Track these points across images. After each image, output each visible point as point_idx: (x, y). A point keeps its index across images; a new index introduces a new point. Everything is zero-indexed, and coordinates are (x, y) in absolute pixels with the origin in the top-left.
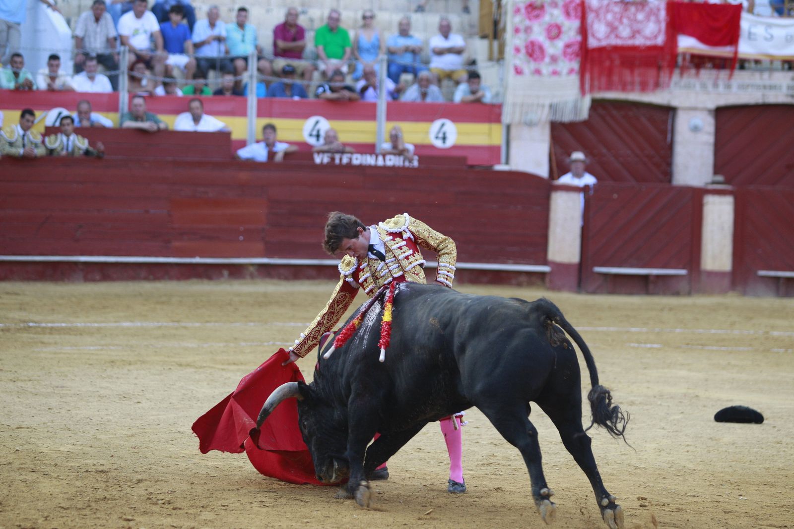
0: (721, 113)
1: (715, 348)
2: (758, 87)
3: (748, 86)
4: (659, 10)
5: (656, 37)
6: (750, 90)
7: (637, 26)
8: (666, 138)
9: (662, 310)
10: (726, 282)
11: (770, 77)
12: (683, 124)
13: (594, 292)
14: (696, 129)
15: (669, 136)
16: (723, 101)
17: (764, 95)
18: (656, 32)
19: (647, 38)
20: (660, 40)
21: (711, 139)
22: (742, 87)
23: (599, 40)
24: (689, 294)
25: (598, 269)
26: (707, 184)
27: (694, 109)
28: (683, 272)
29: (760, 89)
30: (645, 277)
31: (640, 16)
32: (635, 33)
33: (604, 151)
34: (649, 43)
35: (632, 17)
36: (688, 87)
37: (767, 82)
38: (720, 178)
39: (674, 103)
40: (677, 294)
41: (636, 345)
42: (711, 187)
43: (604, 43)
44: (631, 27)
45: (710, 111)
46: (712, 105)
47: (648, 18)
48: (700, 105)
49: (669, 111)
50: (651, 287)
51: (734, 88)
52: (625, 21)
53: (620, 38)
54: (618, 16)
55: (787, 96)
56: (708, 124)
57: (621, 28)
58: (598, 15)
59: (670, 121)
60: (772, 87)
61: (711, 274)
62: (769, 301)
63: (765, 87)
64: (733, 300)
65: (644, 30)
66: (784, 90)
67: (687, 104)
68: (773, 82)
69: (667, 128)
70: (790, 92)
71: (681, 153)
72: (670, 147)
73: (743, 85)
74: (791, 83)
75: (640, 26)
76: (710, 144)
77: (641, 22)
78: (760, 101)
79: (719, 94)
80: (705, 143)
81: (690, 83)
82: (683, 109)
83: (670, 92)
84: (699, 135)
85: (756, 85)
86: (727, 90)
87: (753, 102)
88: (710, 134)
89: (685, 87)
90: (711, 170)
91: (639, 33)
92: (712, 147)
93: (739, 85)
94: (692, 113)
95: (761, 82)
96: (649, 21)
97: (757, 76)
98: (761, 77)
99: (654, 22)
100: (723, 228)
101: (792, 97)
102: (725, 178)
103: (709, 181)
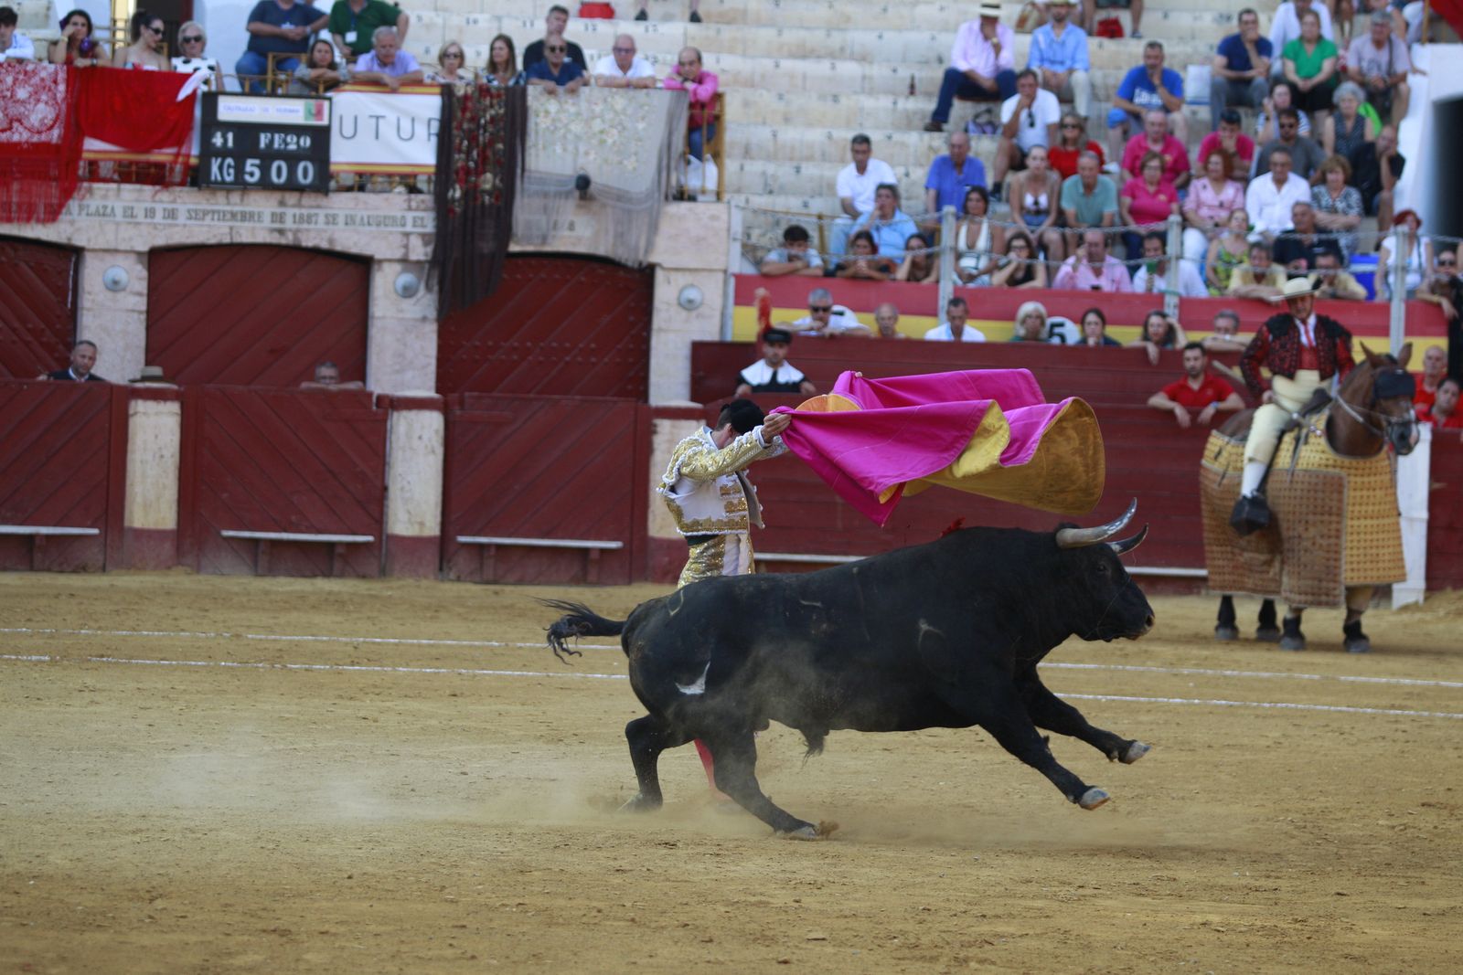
0: (160, 260)
1: (148, 662)
2: (222, 216)
3: (205, 213)
4: (55, 82)
5: (51, 127)
6: (209, 217)
7: (13, 111)
8: (66, 305)
9: (57, 596)
10: (168, 548)
11: (242, 200)
12: (93, 275)
14: (114, 286)
15: (70, 299)
16: (161, 241)
17: (231, 228)
18: (49, 122)
19: (31, 130)
20: (55, 135)
21: (142, 303)
22: (195, 215)
24: (104, 570)
26: (134, 381)
27: (116, 251)
28: (95, 531)
29: (225, 219)
30: (30, 538)
31: (22, 93)
32: (11, 122)
34: (35, 139)
35: (9, 94)
36: (103, 213)
37: (238, 208)
38: (156, 371)
39: (79, 241)
40: (81, 569)
41: (13, 657)
42: (140, 385)
44: (5, 110)
45: (139, 254)
46: (145, 248)
47: (35, 96)
48: (122, 247)
49: (72, 254)
50: (38, 556)
51: (182, 219)
55: (272, 230)
56: (135, 277)
59: (71, 273)
60: (245, 217)
61: (141, 534)
62: (242, 583)
63: (234, 215)
64: (182, 580)
65: (28, 117)
66: (267, 222)
67: (101, 244)
68: (247, 209)
69: (67, 281)
70: (277, 225)
71: (91, 326)
72: (72, 316)
73: (196, 211)
74: (279, 210)
75: (22, 109)
76: (140, 312)
77: (23, 102)
78: (227, 240)
79: (155, 226)
80: (133, 311)
81: (105, 207)
82: (94, 250)
83: (72, 223)
84: (120, 296)
85: (218, 212)
86: (170, 221)
87: (213, 241)
88: (140, 294)
89: (97, 213)
90: (142, 357)
91: (19, 121)
92: (143, 317)
93: (189, 211)
94: (108, 257)
95: (228, 208)
96: (38, 101)
97: (221, 197)
98: (227, 198)
99: (46, 103)
100: (162, 456)
101: (281, 232)
102: (164, 372)
103: (138, 376)
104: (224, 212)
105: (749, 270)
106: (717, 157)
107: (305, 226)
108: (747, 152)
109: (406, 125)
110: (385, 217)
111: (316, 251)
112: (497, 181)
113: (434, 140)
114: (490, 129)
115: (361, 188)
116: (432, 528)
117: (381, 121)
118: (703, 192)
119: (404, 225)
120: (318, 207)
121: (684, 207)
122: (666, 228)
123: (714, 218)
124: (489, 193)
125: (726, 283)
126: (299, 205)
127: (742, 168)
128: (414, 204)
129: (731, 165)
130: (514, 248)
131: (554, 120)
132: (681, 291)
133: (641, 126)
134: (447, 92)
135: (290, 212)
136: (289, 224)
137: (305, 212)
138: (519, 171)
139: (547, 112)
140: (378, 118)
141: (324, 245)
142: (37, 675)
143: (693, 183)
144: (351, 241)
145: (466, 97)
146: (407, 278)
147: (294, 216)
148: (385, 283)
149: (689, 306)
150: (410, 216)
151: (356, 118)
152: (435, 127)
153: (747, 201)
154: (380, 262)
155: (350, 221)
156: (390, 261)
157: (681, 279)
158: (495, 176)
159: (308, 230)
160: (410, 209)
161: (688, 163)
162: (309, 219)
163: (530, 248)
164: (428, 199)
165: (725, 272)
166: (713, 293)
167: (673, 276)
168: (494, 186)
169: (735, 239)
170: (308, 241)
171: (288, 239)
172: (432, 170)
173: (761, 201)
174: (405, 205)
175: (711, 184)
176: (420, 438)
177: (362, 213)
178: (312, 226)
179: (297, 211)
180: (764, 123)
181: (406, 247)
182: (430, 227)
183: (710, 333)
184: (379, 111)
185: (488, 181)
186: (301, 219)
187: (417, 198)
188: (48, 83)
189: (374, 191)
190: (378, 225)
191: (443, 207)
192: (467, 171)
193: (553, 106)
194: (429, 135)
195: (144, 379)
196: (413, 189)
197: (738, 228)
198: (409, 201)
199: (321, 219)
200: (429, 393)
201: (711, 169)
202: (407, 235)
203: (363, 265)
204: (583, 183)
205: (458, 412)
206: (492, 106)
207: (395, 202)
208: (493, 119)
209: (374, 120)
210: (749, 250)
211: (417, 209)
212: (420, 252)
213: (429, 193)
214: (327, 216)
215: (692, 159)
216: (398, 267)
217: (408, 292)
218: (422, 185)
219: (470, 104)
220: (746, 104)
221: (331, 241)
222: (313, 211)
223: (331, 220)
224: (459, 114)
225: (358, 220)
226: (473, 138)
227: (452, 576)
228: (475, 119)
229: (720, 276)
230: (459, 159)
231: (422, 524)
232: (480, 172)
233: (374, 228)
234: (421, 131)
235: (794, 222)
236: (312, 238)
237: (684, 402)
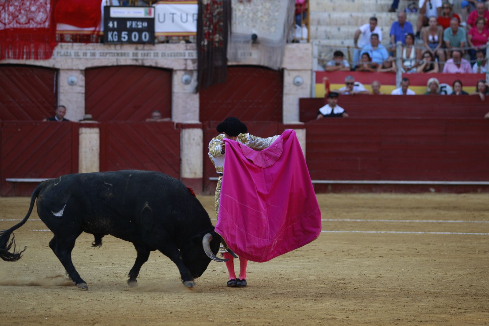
0: (89, 73)
2: (113, 54)
3: (107, 53)
4: (46, 4)
5: (45, 22)
6: (108, 55)
7: (30, 16)
8: (53, 91)
11: (121, 48)
12: (64, 80)
13: (6, 196)
14: (72, 83)
15: (55, 89)
16: (89, 65)
17: (117, 59)
18: (44, 19)
19: (37, 23)
20: (47, 24)
21: (83, 90)
22: (102, 54)
23: (5, 24)
25: (8, 180)
26: (81, 120)
27: (71, 70)
29: (114, 56)
31: (33, 9)
32: (29, 20)
33: (11, 99)
34: (39, 26)
35: (28, 9)
36: (67, 55)
37: (119, 51)
38: (89, 116)
39: (58, 66)
41: (37, 230)
42: (83, 122)
43: (7, 27)
44: (27, 15)
45: (81, 71)
46: (83, 67)
47: (38, 10)
48: (75, 68)
49: (55, 71)
51: (97, 56)
52: (22, 11)
53: (20, 24)
54: (18, 8)
55: (133, 60)
56: (80, 80)
57: (20, 17)
58: (4, 8)
59: (55, 79)
60: (122, 54)
63: (118, 54)
65: (36, 18)
66: (131, 56)
67: (66, 67)
68: (123, 51)
69: (53, 83)
70: (135, 58)
71: (63, 100)
72: (55, 96)
73: (103, 53)
74: (135, 51)
75: (33, 15)
76: (82, 93)
77: (34, 12)
78: (115, 64)
79: (87, 59)
80: (79, 93)
81: (67, 53)
82: (63, 70)
83: (54, 59)
84: (74, 87)
85: (112, 53)
86: (93, 57)
87: (110, 64)
88: (82, 86)
89: (64, 55)
90: (83, 111)
91: (32, 20)
92: (84, 95)
93: (100, 53)
94: (69, 73)
95: (115, 51)
96: (39, 11)
97: (112, 47)
98: (115, 48)
99: (43, 12)
100: (93, 150)
101: (137, 60)
102: (93, 116)
103: (82, 118)
104: (114, 53)
105: (321, 69)
106: (307, 25)
107: (146, 57)
108: (319, 23)
109: (184, 16)
110: (178, 53)
111: (150, 67)
112: (221, 38)
113: (195, 23)
114: (217, 17)
115: (167, 42)
116: (199, 174)
117: (175, 16)
118: (302, 39)
119: (184, 56)
120: (151, 50)
121: (295, 45)
122: (287, 54)
123: (306, 49)
124: (218, 42)
125: (312, 75)
126: (143, 49)
127: (317, 29)
128: (188, 48)
129: (313, 28)
130: (229, 63)
131: (243, 13)
132: (295, 78)
133: (277, 14)
134: (200, 3)
135: (140, 52)
136: (140, 57)
137: (146, 52)
138: (229, 33)
139: (240, 10)
140: (173, 14)
141: (153, 65)
142: (46, 237)
143: (298, 35)
144: (164, 63)
145: (208, 5)
146: (186, 77)
147: (142, 54)
148: (178, 79)
149: (297, 84)
150: (187, 52)
151: (164, 15)
152: (196, 17)
153: (319, 42)
154: (176, 71)
155: (163, 55)
156: (180, 70)
157: (294, 74)
158: (220, 35)
159: (147, 59)
160: (187, 49)
161: (296, 28)
162: (147, 55)
163: (234, 63)
164: (194, 45)
165: (311, 70)
166: (307, 79)
167: (291, 73)
168: (220, 40)
169: (315, 57)
170: (147, 63)
171: (139, 63)
172: (195, 34)
173: (325, 42)
174: (185, 48)
175: (305, 36)
176: (194, 139)
177: (168, 52)
178: (149, 57)
179: (143, 52)
180: (325, 11)
181: (186, 64)
182: (195, 56)
183: (306, 94)
184: (173, 11)
185: (217, 37)
186: (144, 55)
187: (189, 45)
188: (43, 4)
189: (173, 43)
190: (175, 56)
191: (200, 49)
192: (209, 34)
193: (241, 7)
194: (194, 20)
195: (85, 119)
196: (188, 42)
197: (316, 53)
198: (186, 46)
199: (152, 55)
200: (196, 121)
201: (305, 30)
202: (186, 60)
203: (169, 72)
204: (254, 37)
205: (208, 129)
206: (218, 8)
207: (181, 47)
208: (218, 13)
209: (171, 15)
210: (321, 62)
211: (190, 49)
212: (191, 66)
213: (194, 43)
214: (154, 53)
215: (297, 26)
216: (183, 73)
217: (187, 82)
218: (191, 39)
219: (209, 8)
220: (318, 4)
221: (156, 63)
222: (149, 52)
223: (156, 55)
224: (205, 12)
225: (166, 54)
226: (211, 20)
227: (208, 193)
228: (211, 13)
229: (309, 72)
230: (206, 29)
231: (195, 173)
232: (214, 33)
233: (173, 58)
234: (190, 19)
235: (338, 49)
236: (148, 63)
237: (297, 122)
